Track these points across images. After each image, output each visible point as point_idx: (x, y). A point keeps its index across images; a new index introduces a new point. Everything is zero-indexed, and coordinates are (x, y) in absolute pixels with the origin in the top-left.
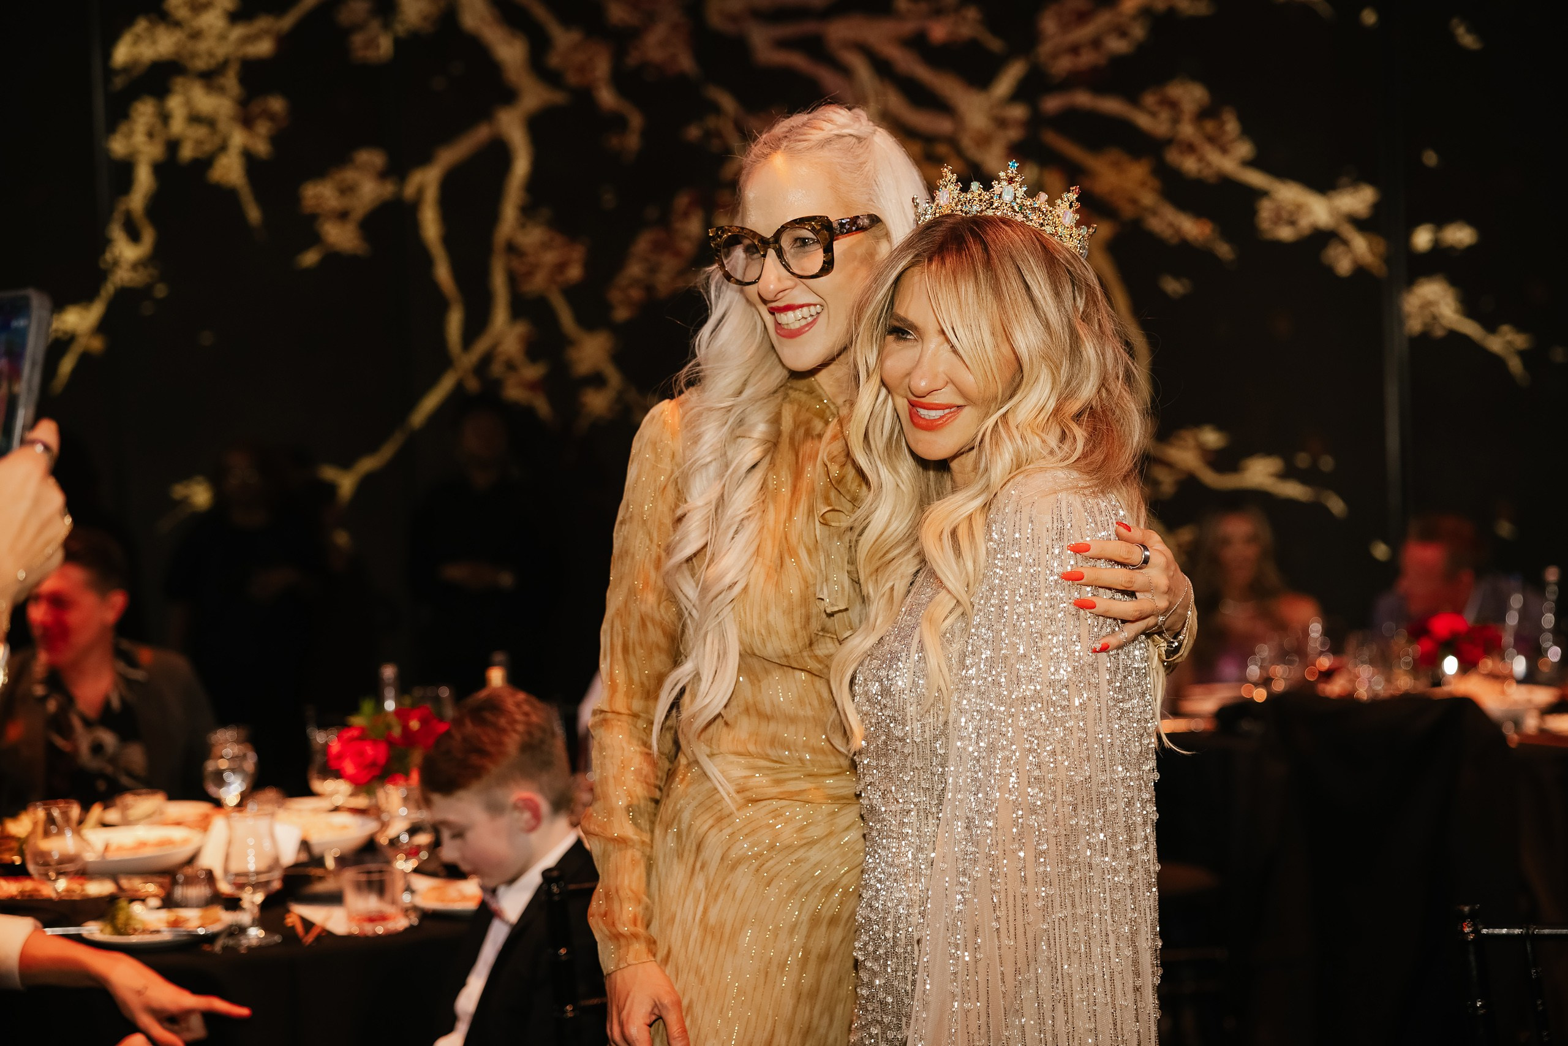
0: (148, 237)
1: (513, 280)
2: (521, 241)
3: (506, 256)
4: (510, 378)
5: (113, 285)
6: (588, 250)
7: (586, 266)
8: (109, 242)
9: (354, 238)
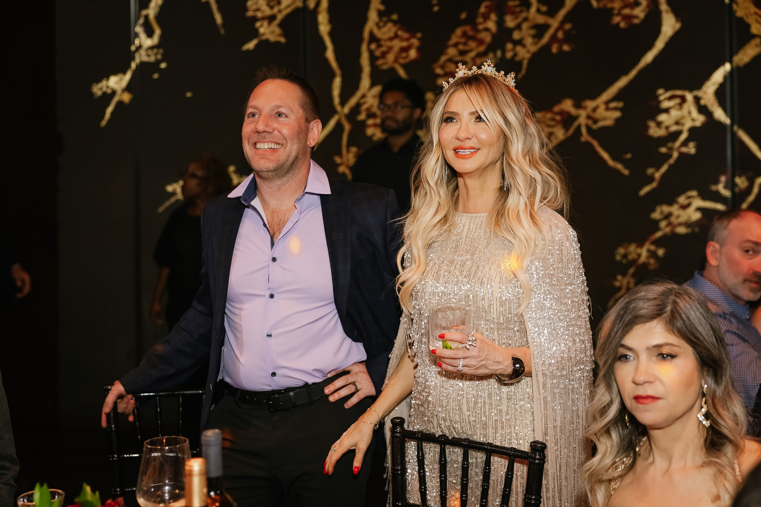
0: (158, 32)
1: (373, 58)
2: (378, 34)
3: (370, 43)
4: (370, 122)
5: (138, 60)
6: (419, 39)
7: (419, 49)
8: (137, 35)
9: (278, 31)
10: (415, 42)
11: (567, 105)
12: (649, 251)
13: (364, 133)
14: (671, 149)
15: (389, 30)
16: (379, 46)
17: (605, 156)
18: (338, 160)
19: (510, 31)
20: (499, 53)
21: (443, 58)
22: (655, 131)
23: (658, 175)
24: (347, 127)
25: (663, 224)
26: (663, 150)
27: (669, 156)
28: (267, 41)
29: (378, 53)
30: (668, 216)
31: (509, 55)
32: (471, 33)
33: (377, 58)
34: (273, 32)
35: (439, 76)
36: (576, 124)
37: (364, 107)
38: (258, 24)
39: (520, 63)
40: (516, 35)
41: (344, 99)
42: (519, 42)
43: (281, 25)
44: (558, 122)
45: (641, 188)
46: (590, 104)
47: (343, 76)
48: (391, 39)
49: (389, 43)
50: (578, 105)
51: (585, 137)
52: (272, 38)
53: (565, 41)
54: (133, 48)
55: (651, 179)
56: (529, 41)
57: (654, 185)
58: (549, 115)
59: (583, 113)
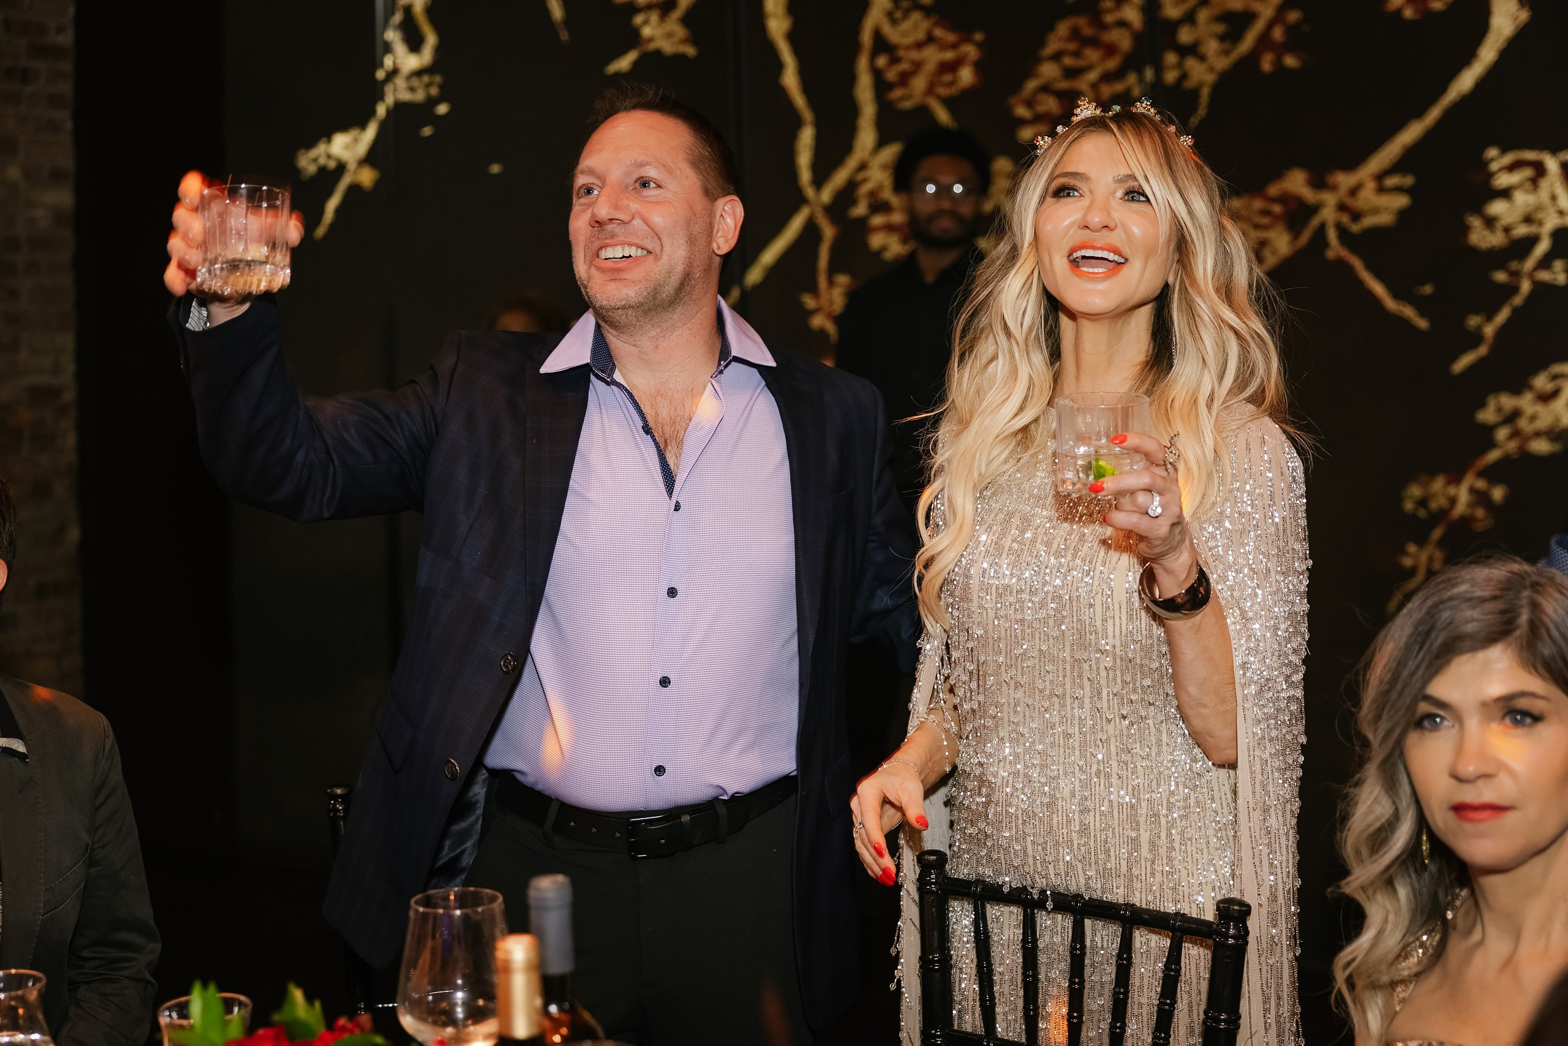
0: (431, 40)
1: (881, 86)
2: (892, 34)
3: (874, 55)
4: (878, 220)
5: (390, 99)
6: (979, 45)
7: (978, 66)
8: (388, 48)
9: (680, 32)
10: (970, 51)
11: (1296, 182)
12: (1473, 491)
13: (865, 244)
14: (1516, 275)
15: (915, 27)
16: (895, 60)
17: (1378, 289)
18: (809, 302)
19: (1173, 26)
20: (1149, 74)
21: (1031, 85)
22: (1481, 237)
23: (1489, 330)
24: (828, 232)
25: (1502, 434)
26: (1501, 277)
27: (1514, 289)
28: (658, 53)
29: (891, 75)
30: (1513, 417)
31: (1171, 76)
32: (1088, 31)
33: (891, 86)
34: (669, 35)
35: (1022, 122)
36: (1315, 222)
37: (864, 189)
38: (638, 19)
39: (1195, 93)
40: (1185, 36)
41: (821, 173)
42: (1192, 50)
43: (687, 20)
44: (1277, 218)
45: (1455, 358)
46: (1344, 180)
47: (819, 125)
48: (919, 45)
49: (914, 55)
50: (1319, 183)
51: (1335, 249)
52: (668, 47)
53: (1288, 46)
54: (380, 75)
55: (1476, 339)
56: (1212, 47)
57: (1483, 350)
58: (1258, 204)
59: (1330, 200)
